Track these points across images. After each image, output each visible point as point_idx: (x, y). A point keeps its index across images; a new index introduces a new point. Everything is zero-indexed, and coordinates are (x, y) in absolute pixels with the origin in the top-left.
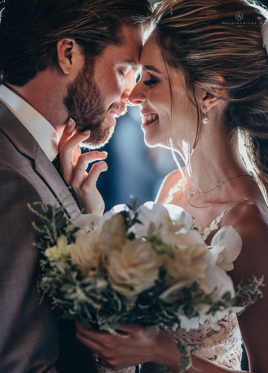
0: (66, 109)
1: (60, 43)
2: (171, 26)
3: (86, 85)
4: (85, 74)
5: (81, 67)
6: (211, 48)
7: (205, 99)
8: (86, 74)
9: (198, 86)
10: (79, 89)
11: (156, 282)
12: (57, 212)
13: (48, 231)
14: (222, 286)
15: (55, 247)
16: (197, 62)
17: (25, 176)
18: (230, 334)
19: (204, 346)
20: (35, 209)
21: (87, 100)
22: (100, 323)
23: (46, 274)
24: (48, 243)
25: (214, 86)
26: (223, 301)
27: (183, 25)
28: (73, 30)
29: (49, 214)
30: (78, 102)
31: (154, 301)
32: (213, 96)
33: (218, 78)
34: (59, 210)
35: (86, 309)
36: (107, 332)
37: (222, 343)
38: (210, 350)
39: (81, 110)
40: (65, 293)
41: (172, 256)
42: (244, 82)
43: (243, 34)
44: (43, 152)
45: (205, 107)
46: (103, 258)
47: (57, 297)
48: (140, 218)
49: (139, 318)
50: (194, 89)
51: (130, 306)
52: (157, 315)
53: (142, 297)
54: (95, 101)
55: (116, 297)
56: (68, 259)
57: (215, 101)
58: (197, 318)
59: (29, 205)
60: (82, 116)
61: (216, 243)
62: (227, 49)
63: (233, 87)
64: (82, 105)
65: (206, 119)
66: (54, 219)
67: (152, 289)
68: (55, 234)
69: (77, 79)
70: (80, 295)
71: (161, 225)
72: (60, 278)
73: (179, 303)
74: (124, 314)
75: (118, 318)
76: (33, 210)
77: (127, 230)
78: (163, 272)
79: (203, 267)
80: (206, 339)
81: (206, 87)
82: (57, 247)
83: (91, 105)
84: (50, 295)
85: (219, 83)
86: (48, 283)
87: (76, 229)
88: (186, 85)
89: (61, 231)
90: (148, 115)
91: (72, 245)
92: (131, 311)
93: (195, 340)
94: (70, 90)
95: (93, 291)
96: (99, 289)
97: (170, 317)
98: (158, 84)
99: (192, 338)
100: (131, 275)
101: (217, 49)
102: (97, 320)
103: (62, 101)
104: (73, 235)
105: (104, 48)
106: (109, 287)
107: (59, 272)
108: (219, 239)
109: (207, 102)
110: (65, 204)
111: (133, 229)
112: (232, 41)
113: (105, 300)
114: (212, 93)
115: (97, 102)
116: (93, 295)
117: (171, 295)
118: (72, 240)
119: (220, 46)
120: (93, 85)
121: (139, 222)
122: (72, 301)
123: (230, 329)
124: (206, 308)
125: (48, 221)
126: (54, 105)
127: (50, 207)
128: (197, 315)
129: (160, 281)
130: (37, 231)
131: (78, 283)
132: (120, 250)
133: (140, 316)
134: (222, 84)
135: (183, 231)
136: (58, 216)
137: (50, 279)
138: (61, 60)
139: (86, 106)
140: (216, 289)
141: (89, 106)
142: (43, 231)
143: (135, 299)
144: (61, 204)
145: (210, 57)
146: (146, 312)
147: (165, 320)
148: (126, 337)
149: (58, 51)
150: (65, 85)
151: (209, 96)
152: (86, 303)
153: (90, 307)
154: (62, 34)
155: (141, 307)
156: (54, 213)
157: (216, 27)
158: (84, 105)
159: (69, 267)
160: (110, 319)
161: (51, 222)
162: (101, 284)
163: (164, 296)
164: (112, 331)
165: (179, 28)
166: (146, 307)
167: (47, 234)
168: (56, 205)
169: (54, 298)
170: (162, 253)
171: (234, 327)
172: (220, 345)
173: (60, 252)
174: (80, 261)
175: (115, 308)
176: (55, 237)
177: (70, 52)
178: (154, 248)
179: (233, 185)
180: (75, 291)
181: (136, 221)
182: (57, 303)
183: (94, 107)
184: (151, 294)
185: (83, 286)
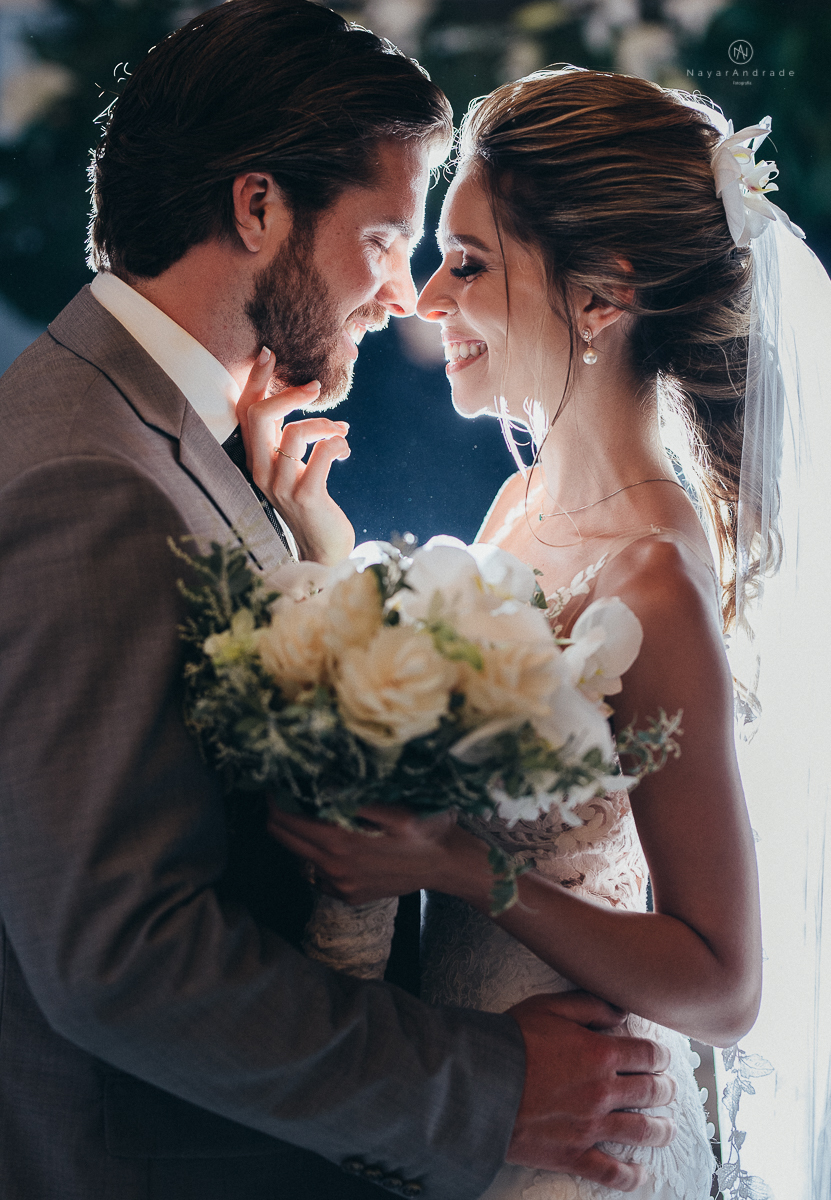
0: (251, 328)
1: (239, 185)
2: (515, 148)
3: (295, 275)
4: (294, 251)
5: (285, 235)
6: (603, 198)
7: (588, 309)
8: (297, 249)
9: (574, 280)
10: (279, 283)
11: (442, 719)
12: (233, 557)
13: (212, 600)
14: (585, 732)
15: (226, 634)
16: (572, 228)
17: (151, 476)
18: (615, 828)
19: (555, 853)
20: (183, 551)
21: (298, 307)
22: (318, 802)
23: (206, 693)
24: (212, 625)
25: (610, 281)
26: (585, 766)
27: (541, 148)
28: (269, 153)
29: (215, 562)
30: (277, 312)
31: (439, 759)
32: (605, 304)
33: (618, 264)
34: (237, 554)
35: (289, 774)
36: (335, 824)
37: (595, 845)
38: (571, 860)
39: (284, 328)
40: (245, 736)
41: (479, 666)
42: (674, 274)
43: (672, 168)
44: (199, 421)
45: (588, 327)
46: (330, 664)
47: (228, 744)
48: (411, 579)
49: (407, 793)
50: (564, 289)
51: (385, 769)
52: (445, 788)
53: (413, 750)
54: (316, 310)
55: (354, 749)
56: (253, 662)
57: (611, 314)
58: (529, 800)
59: (171, 542)
60: (285, 342)
61: (583, 634)
62: (639, 201)
63: (652, 284)
64: (285, 318)
65: (591, 354)
66: (225, 575)
67: (433, 735)
68: (228, 606)
69: (276, 261)
70: (277, 743)
71: (457, 597)
72: (237, 704)
73: (491, 765)
74: (374, 785)
75: (359, 793)
76: (178, 553)
77: (383, 604)
78: (457, 699)
79: (546, 690)
80: (562, 835)
81: (593, 284)
82: (232, 634)
83: (307, 317)
84: (213, 739)
85: (620, 275)
86: (210, 713)
87: (273, 597)
88: (548, 280)
89: (241, 600)
90: (459, 344)
91: (263, 631)
92: (387, 778)
93: (536, 838)
94: (259, 286)
95: (306, 736)
96: (317, 732)
97: (473, 795)
98: (485, 275)
99: (528, 831)
100: (388, 705)
101: (616, 199)
102: (313, 796)
103: (242, 311)
104: (268, 608)
105: (336, 193)
106: (339, 726)
107: (233, 690)
108: (590, 623)
109: (593, 315)
110: (249, 540)
111: (398, 601)
112: (648, 183)
113: (331, 755)
114: (604, 296)
115: (320, 310)
116: (305, 744)
117: (475, 748)
118: (264, 618)
119: (625, 194)
120: (311, 274)
121: (409, 588)
122: (260, 754)
123: (615, 817)
124: (550, 778)
125: (213, 576)
126: (225, 319)
127: (216, 547)
128: (530, 792)
129: (451, 718)
130: (188, 599)
131: (273, 715)
132: (366, 648)
133: (409, 789)
134: (629, 277)
135: (509, 608)
136: (235, 567)
137: (214, 705)
138: (241, 222)
139: (296, 319)
140: (571, 738)
141: (301, 319)
142: (200, 599)
143: (397, 754)
144: (240, 540)
145: (602, 218)
146: (423, 781)
147: (463, 801)
148: (376, 834)
149: (235, 202)
150: (250, 276)
151: (597, 303)
152: (289, 760)
153: (296, 768)
154: (242, 164)
155: (410, 771)
156: (226, 560)
157: (615, 152)
158: (291, 317)
159: (255, 679)
160: (342, 795)
161: (219, 577)
162: (321, 722)
163: (460, 750)
164: (344, 822)
165: (534, 152)
166: (421, 771)
167: (208, 606)
168: (229, 543)
169: (220, 746)
170: (456, 657)
171: (624, 812)
172: (590, 852)
173: (236, 646)
174: (281, 666)
175: (352, 771)
176: (228, 612)
177: (261, 203)
178: (439, 647)
179: (633, 498)
180: (265, 734)
181: (402, 585)
182: (228, 755)
183: (312, 321)
184: (431, 744)
185: (284, 723)
